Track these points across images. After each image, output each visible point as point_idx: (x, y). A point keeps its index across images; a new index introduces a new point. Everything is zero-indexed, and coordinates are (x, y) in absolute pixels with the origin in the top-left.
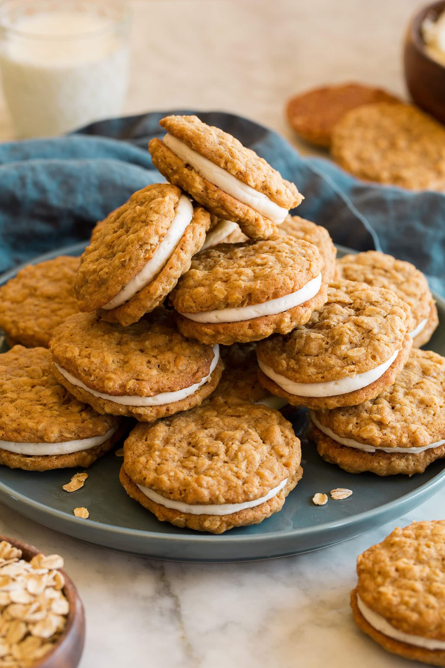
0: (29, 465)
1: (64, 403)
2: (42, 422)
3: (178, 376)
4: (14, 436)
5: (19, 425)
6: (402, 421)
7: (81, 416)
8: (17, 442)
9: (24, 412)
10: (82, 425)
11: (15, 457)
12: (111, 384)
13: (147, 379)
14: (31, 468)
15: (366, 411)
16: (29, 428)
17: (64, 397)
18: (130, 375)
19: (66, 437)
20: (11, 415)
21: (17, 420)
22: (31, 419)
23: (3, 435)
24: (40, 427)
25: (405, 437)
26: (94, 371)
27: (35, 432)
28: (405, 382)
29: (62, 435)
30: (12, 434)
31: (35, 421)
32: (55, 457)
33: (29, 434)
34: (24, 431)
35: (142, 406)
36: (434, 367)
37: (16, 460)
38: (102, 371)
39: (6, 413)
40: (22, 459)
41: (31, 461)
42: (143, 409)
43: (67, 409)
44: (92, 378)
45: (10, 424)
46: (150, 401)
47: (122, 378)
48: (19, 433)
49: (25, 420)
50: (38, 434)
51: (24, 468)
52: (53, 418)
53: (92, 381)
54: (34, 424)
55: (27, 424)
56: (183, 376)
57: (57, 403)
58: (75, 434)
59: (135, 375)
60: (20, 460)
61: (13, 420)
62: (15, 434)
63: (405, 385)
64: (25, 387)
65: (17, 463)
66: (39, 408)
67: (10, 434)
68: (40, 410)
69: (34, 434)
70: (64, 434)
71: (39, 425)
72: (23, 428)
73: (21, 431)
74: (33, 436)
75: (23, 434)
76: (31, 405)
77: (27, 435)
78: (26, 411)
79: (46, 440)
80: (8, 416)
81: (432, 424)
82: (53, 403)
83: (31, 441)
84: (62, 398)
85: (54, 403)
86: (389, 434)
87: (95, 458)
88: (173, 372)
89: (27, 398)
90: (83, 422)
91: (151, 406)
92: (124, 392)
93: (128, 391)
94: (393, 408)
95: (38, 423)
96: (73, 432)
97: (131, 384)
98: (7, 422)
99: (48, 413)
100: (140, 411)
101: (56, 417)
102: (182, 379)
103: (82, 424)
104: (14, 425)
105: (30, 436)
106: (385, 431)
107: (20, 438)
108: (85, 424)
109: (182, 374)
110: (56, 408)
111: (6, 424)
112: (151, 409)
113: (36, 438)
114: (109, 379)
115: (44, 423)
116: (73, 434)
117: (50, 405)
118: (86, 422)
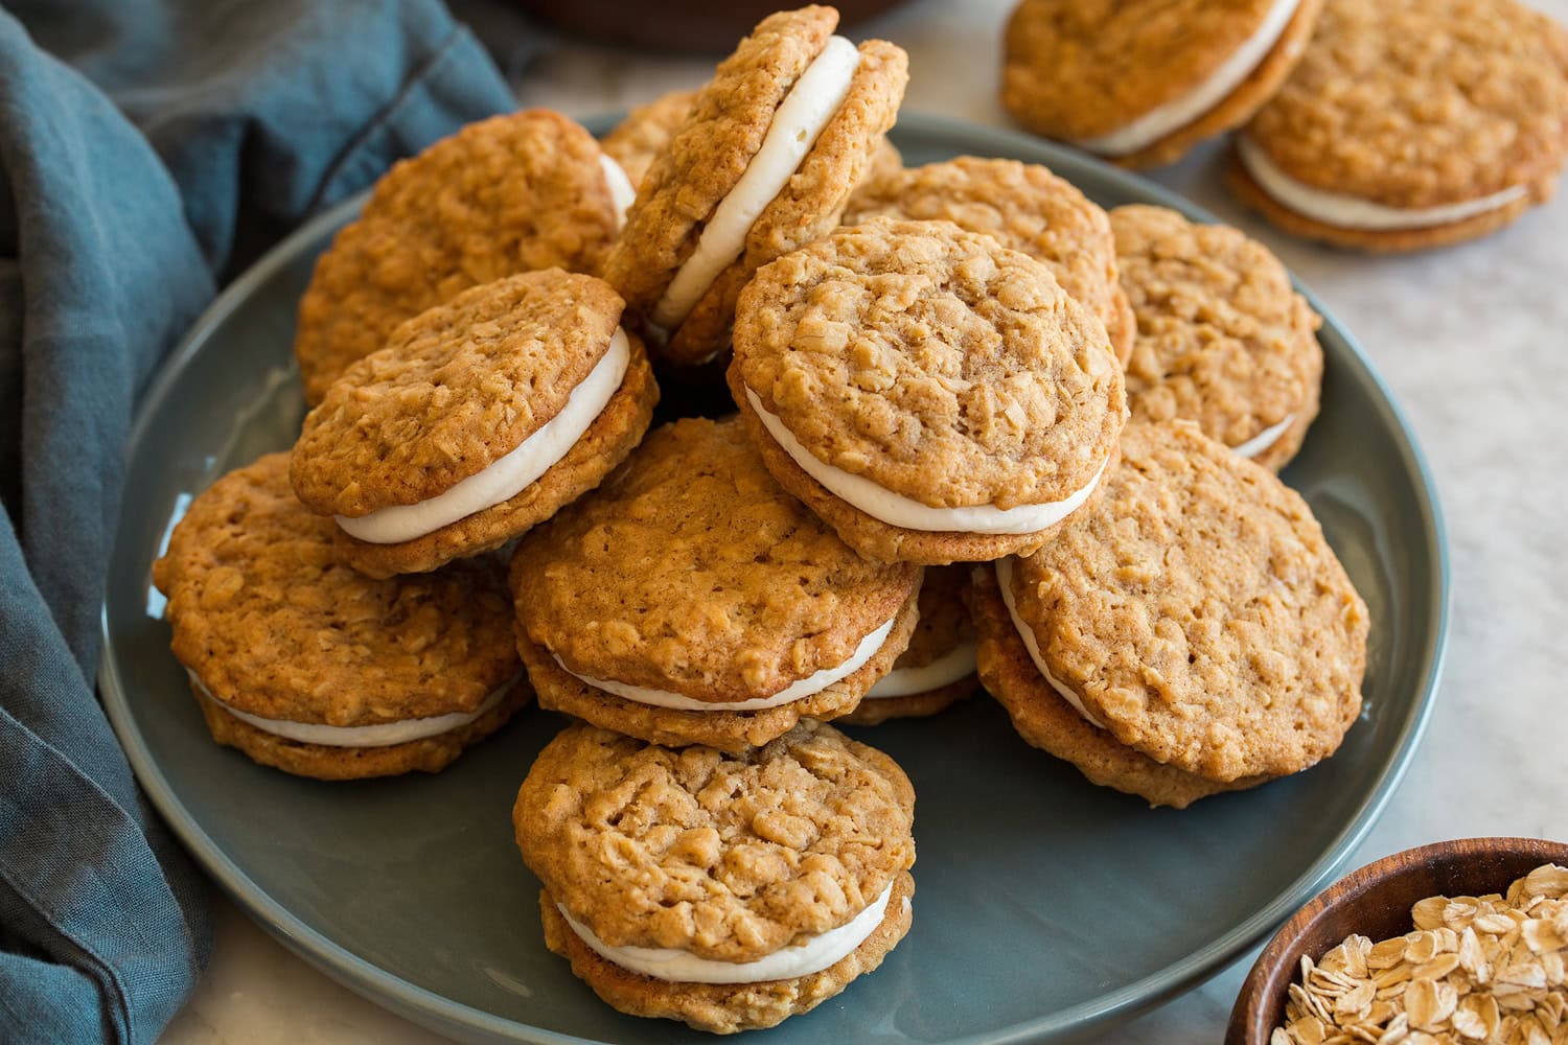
1: (389, 624)
2: (323, 679)
4: (258, 705)
5: (272, 678)
6: (1201, 704)
7: (421, 663)
9: (290, 643)
10: (420, 689)
14: (300, 770)
15: (1135, 645)
17: (391, 604)
20: (258, 651)
21: (269, 666)
22: (300, 665)
23: (234, 697)
24: (318, 690)
25: (1194, 749)
28: (1231, 586)
29: (370, 712)
30: (255, 698)
31: (309, 674)
32: (355, 753)
36: (1298, 561)
39: (247, 644)
41: (301, 757)
43: (394, 640)
48: (271, 698)
49: (286, 667)
50: (314, 706)
51: (284, 768)
52: (353, 667)
54: (304, 683)
55: (288, 679)
57: (372, 621)
60: (275, 751)
61: (260, 665)
62: (262, 700)
63: (1228, 597)
64: (308, 569)
66: (323, 637)
67: (249, 697)
68: (325, 645)
70: (374, 710)
71: (317, 686)
72: (279, 687)
75: (279, 701)
76: (309, 627)
78: (293, 640)
80: (248, 651)
81: (1258, 731)
82: (361, 622)
84: (386, 609)
85: (366, 621)
86: (1163, 729)
87: (457, 753)
89: (302, 605)
90: (423, 681)
94: (1192, 659)
95: (315, 679)
96: (396, 704)
98: (245, 668)
99: (344, 654)
101: (360, 665)
103: (421, 687)
104: (261, 678)
105: (295, 708)
106: (1158, 718)
108: (427, 686)
110: (368, 636)
111: (242, 672)
113: (309, 714)
115: (328, 683)
116: (398, 709)
117: (355, 629)
118: (430, 681)
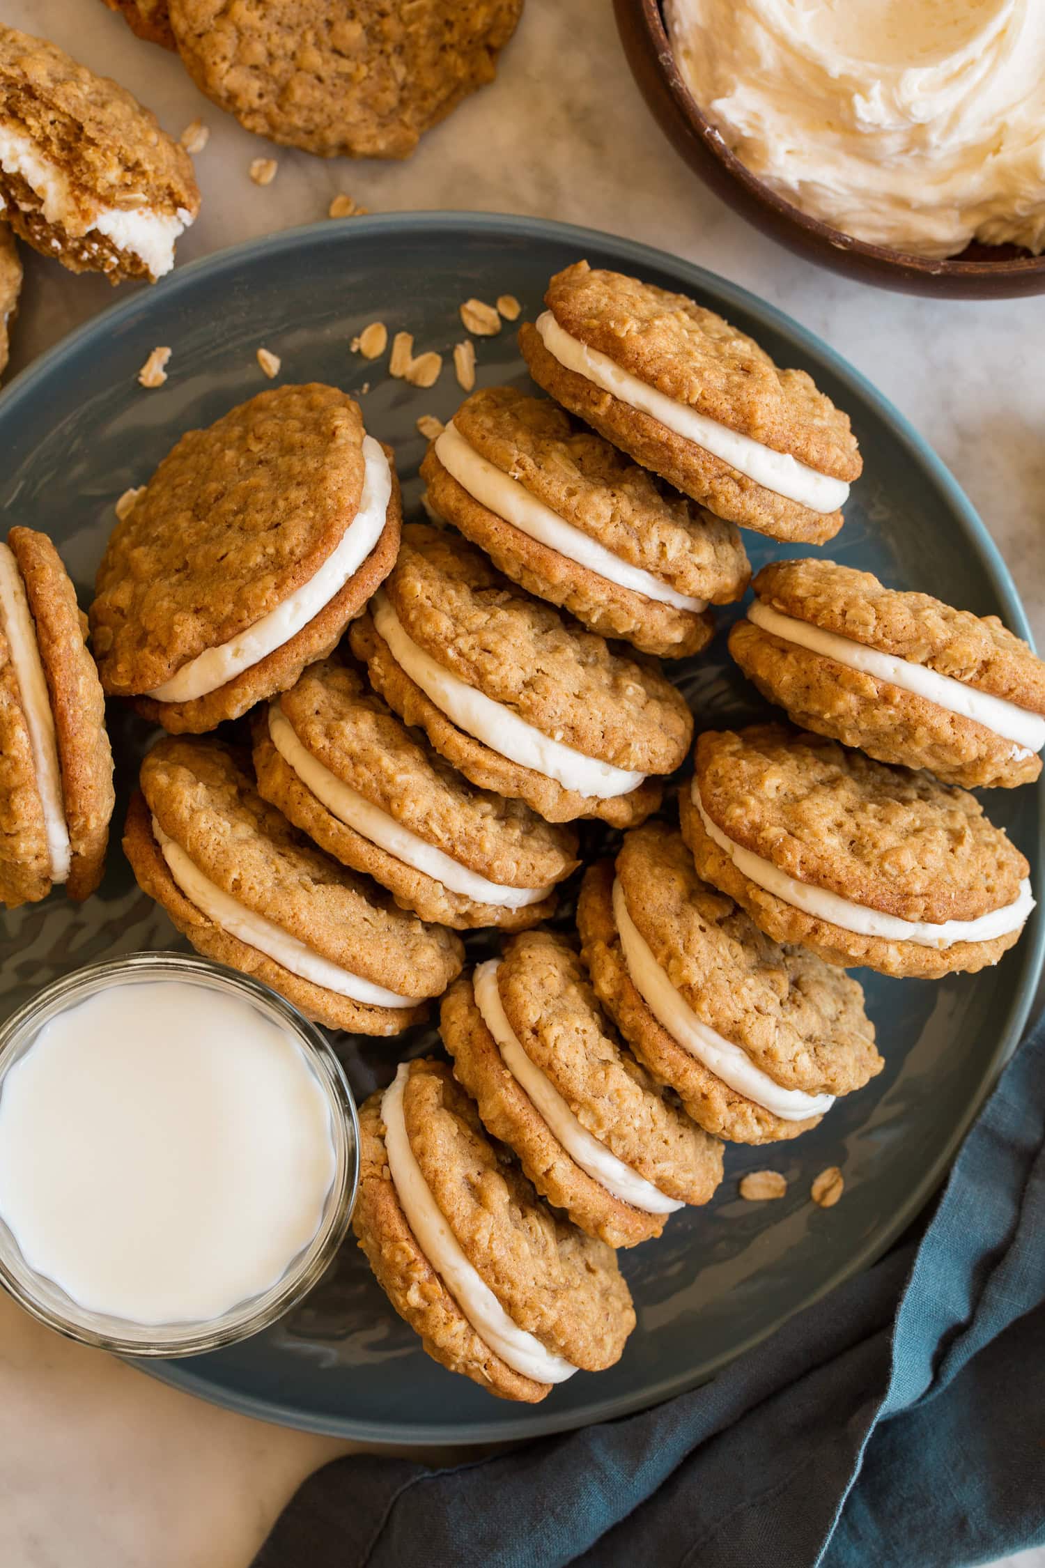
0: (331, 833)
3: (872, 876)
8: (340, 777)
11: (315, 805)
12: (738, 812)
13: (808, 842)
16: (380, 766)
18: (784, 819)
19: (431, 831)
26: (731, 780)
27: (384, 780)
33: (371, 777)
34: (367, 765)
35: (773, 895)
37: (312, 810)
38: (742, 787)
40: (325, 816)
42: (770, 899)
44: (718, 791)
45: (351, 739)
46: (789, 890)
47: (766, 814)
53: (715, 795)
56: (883, 884)
58: (449, 839)
59: (793, 825)
65: (310, 816)
69: (379, 782)
73: (361, 762)
74: (374, 785)
77: (367, 775)
79: (395, 806)
83: (364, 794)
88: (868, 864)
91: (789, 905)
92: (753, 843)
93: (760, 841)
97: (774, 832)
100: (763, 900)
102: (877, 887)
107: (350, 774)
109: (884, 879)
112: (784, 907)
114: (742, 804)
